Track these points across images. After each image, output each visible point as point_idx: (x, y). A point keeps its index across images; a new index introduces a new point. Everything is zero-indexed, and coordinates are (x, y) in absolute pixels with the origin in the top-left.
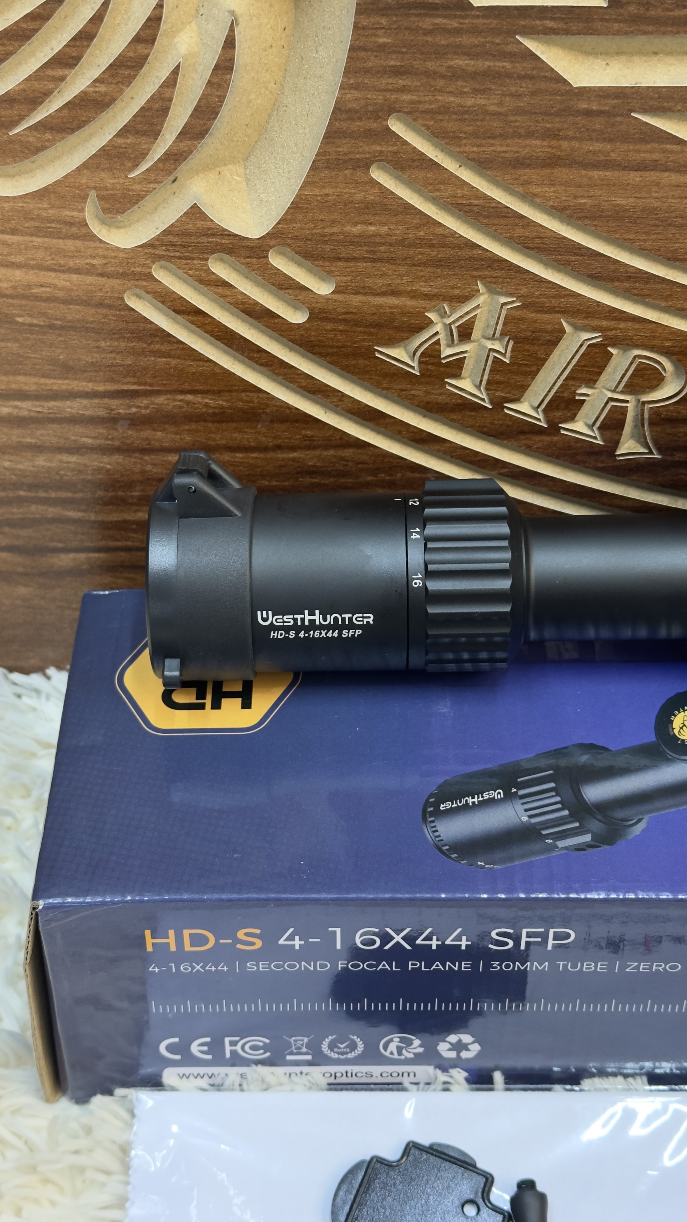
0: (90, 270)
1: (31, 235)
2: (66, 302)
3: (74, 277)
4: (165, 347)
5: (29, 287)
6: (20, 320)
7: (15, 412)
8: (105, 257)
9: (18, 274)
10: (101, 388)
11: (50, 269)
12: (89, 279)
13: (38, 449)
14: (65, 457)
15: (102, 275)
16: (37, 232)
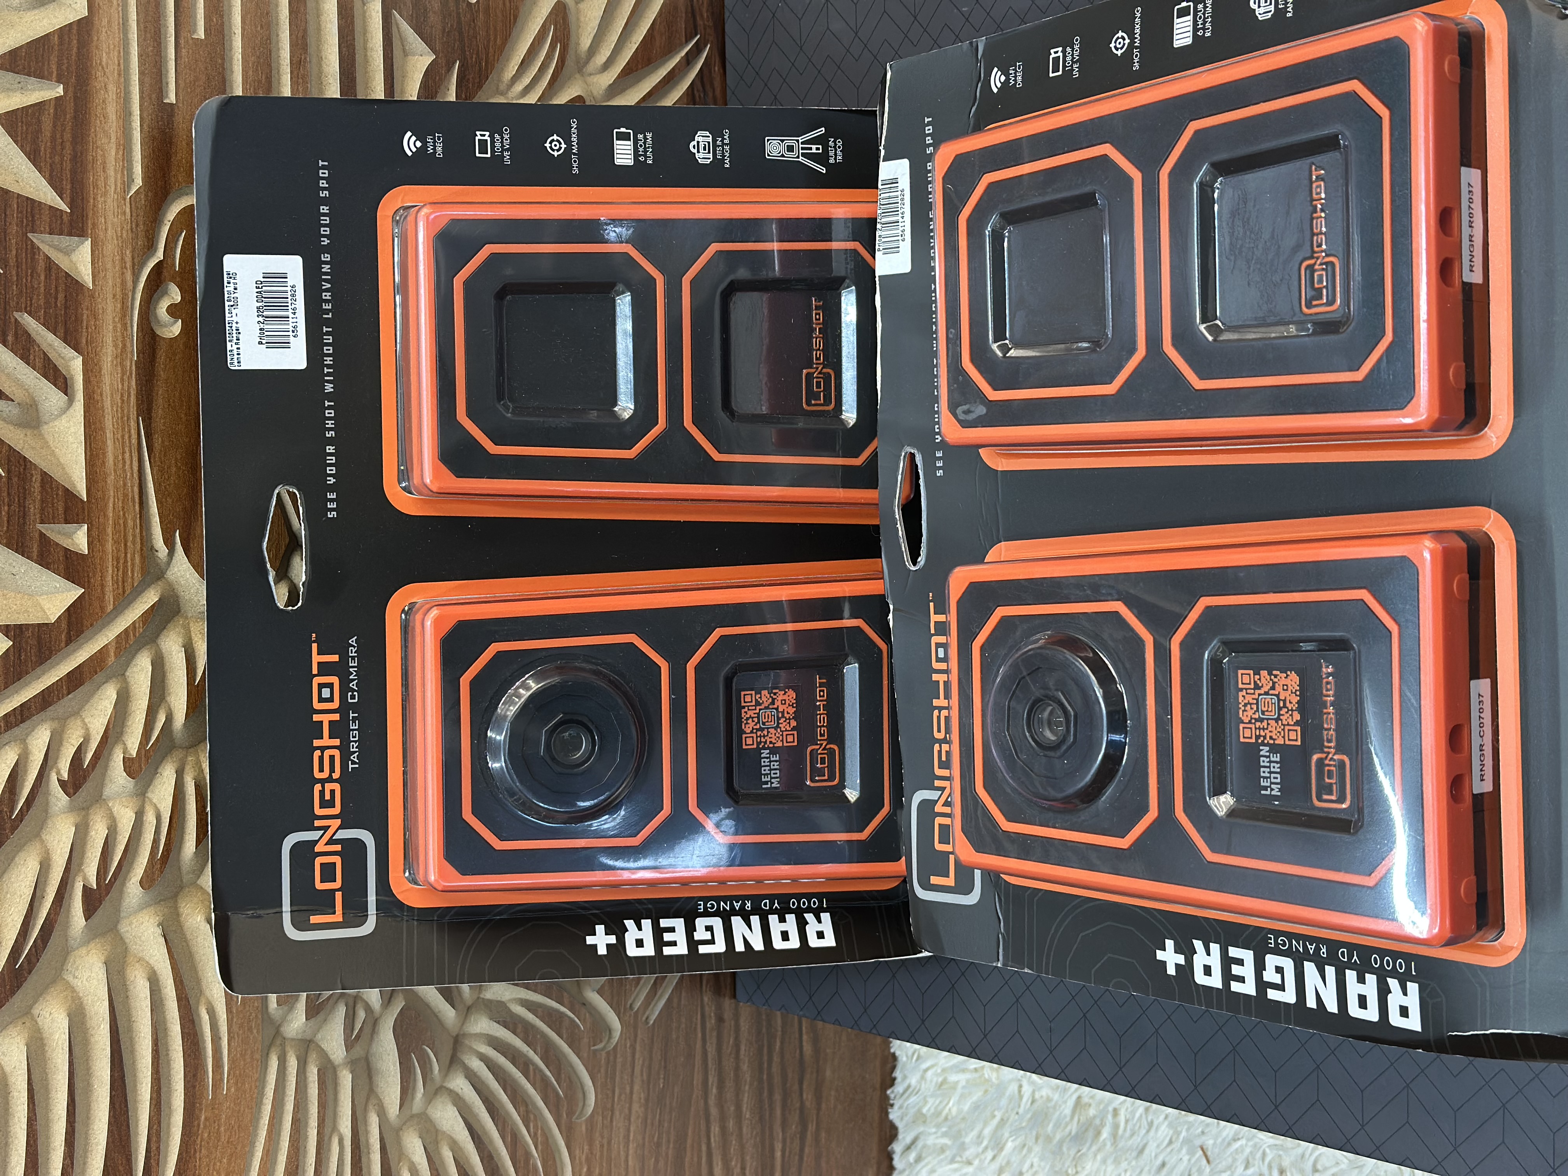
0: (633, 1047)
1: (615, 1082)
2: (651, 1058)
3: (637, 1056)
4: (675, 1000)
5: (643, 1081)
6: (661, 1086)
7: (715, 1084)
8: (626, 1039)
9: (636, 1088)
10: (700, 1035)
11: (633, 1071)
12: (638, 1048)
13: (737, 1069)
14: (742, 1052)
15: (635, 1041)
16: (613, 1079)
